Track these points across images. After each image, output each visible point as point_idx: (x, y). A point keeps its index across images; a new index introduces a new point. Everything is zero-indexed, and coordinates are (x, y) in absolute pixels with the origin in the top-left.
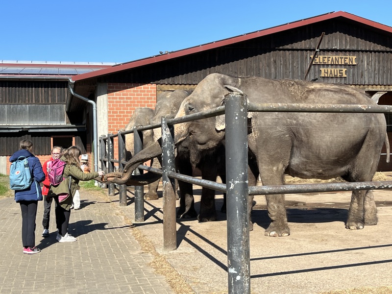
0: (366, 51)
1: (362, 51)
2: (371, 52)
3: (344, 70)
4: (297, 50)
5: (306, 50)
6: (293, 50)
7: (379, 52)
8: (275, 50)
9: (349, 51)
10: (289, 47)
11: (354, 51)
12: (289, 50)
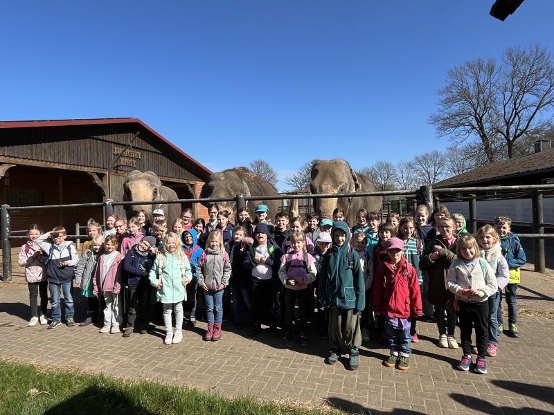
0: (146, 150)
1: (144, 150)
2: (148, 151)
3: (135, 161)
4: (106, 141)
5: (112, 142)
6: (103, 140)
7: (152, 152)
8: (90, 138)
9: (137, 148)
10: (101, 137)
11: (140, 149)
12: (100, 140)
